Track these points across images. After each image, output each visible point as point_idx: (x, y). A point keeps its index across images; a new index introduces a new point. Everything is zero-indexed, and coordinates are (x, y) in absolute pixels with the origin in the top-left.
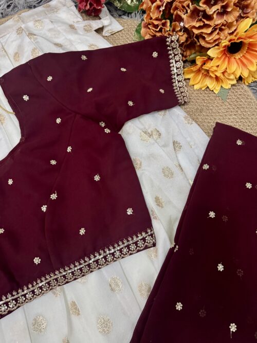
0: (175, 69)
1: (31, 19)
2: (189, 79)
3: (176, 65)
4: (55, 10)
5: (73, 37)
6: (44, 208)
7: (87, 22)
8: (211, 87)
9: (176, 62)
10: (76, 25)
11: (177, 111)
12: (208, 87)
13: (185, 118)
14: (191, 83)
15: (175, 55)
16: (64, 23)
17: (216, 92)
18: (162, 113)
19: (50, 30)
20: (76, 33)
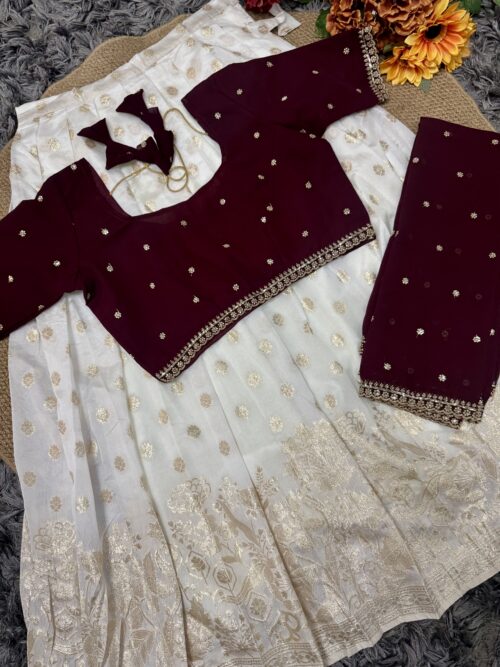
0: (370, 65)
1: (197, 26)
2: (386, 74)
3: (370, 60)
4: (219, 11)
5: (250, 43)
6: (264, 220)
7: (260, 23)
8: (411, 80)
9: (371, 56)
10: (249, 28)
11: (378, 110)
12: (408, 81)
13: (388, 116)
14: (389, 78)
15: (369, 48)
16: (235, 27)
17: (417, 85)
18: (362, 113)
19: (221, 37)
20: (252, 37)
